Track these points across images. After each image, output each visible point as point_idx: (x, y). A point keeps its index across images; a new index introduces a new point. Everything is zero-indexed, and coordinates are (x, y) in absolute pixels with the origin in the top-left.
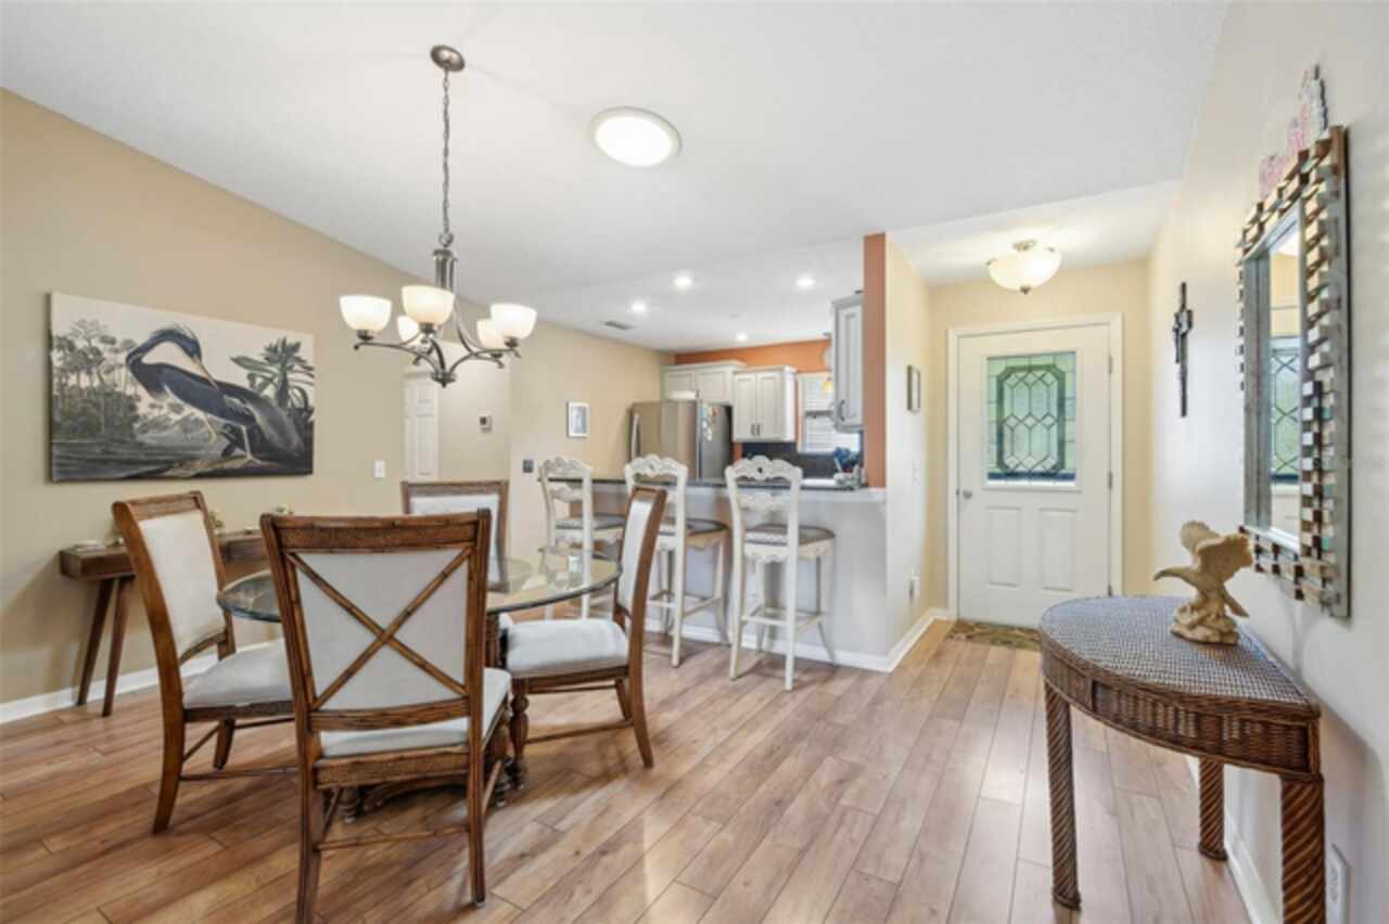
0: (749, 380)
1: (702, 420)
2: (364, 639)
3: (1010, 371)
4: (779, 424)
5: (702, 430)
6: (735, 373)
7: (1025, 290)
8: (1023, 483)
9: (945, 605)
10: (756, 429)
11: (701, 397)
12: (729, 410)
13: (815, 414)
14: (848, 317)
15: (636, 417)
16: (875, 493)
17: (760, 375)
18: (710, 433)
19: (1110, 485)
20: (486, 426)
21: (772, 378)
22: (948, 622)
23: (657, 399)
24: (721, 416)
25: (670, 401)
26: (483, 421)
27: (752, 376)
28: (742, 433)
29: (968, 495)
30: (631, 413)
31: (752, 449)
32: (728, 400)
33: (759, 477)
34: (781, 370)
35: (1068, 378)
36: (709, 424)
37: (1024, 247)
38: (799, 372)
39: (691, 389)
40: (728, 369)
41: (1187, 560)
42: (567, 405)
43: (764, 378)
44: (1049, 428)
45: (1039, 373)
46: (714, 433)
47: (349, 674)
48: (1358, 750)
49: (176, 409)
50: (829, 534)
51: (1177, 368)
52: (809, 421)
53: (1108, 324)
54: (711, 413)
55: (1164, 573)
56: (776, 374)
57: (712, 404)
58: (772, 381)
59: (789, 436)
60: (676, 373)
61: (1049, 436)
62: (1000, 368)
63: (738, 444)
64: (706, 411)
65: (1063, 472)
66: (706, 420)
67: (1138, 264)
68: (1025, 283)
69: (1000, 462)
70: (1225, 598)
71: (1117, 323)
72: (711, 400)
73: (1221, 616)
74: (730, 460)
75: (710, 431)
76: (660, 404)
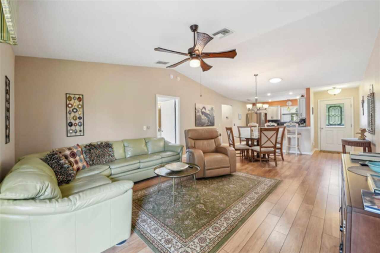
2: (267, 139)
3: (330, 107)
4: (277, 116)
7: (335, 95)
8: (334, 126)
9: (318, 148)
10: (272, 117)
12: (266, 114)
13: (284, 114)
14: (302, 100)
16: (309, 128)
17: (273, 107)
18: (263, 118)
19: (351, 126)
21: (276, 108)
22: (318, 151)
26: (227, 117)
28: (269, 118)
29: (322, 129)
30: (247, 115)
31: (269, 121)
32: (267, 112)
33: (270, 125)
34: (278, 106)
35: (343, 108)
37: (334, 88)
38: (281, 106)
41: (360, 132)
44: (339, 117)
45: (337, 107)
47: (265, 143)
48: (375, 145)
49: (204, 117)
50: (301, 134)
51: (362, 108)
52: (283, 116)
53: (350, 99)
54: (263, 115)
55: (357, 133)
56: (277, 107)
57: (263, 113)
59: (279, 119)
61: (339, 118)
62: (329, 106)
63: (267, 120)
65: (342, 124)
67: (357, 89)
68: (335, 93)
69: (329, 123)
70: (364, 135)
71: (352, 98)
73: (364, 137)
74: (266, 122)
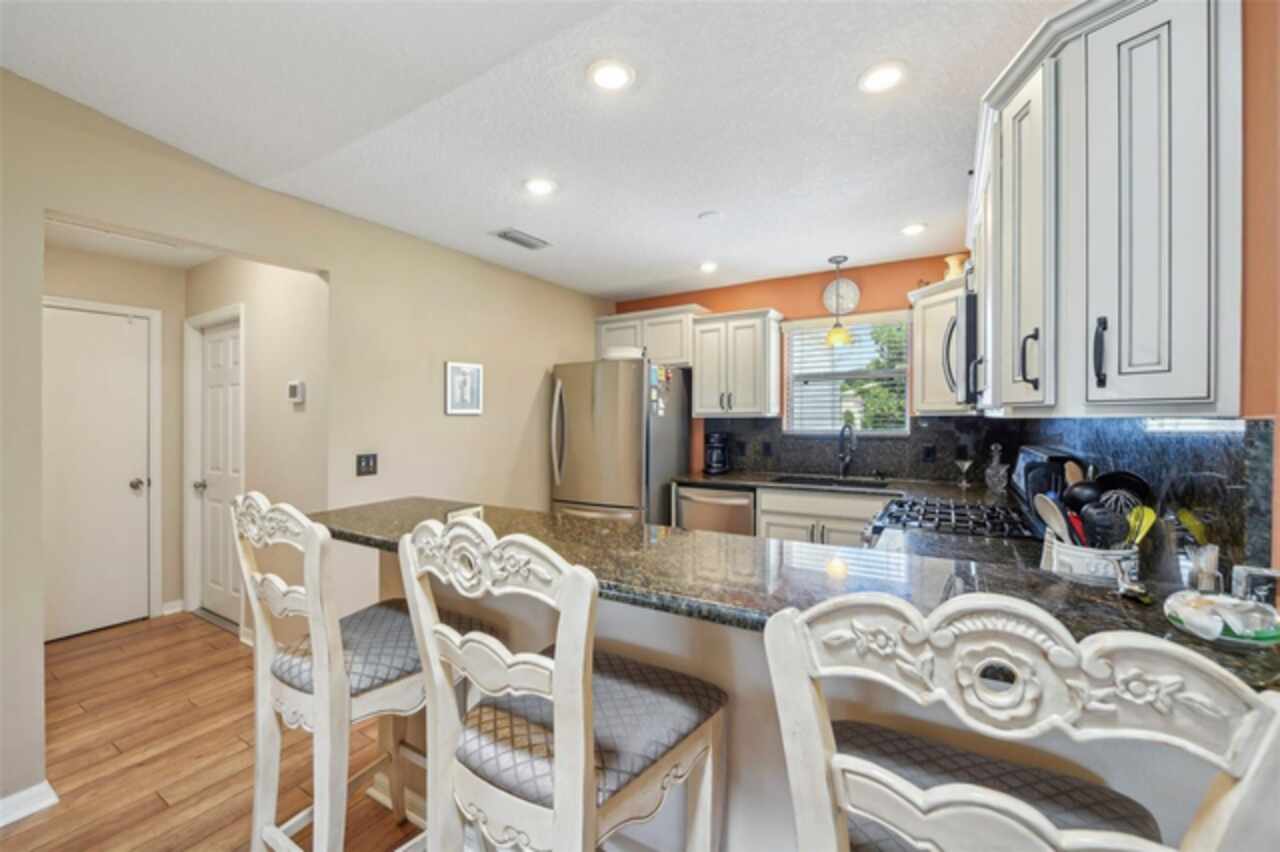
0: (717, 330)
1: (651, 387)
4: (759, 392)
5: (651, 401)
6: (696, 321)
10: (726, 399)
11: (648, 356)
12: (687, 374)
13: (806, 379)
15: (559, 384)
17: (733, 324)
18: (661, 406)
20: (297, 399)
21: (751, 327)
23: (590, 357)
24: (677, 381)
25: (604, 360)
26: (293, 391)
27: (721, 325)
28: (705, 406)
30: (552, 379)
32: (688, 360)
34: (765, 315)
36: (659, 394)
38: (785, 319)
39: (636, 345)
40: (687, 316)
42: (445, 365)
43: (737, 328)
46: (667, 405)
52: (798, 389)
54: (663, 378)
56: (757, 322)
57: (664, 366)
58: (750, 331)
59: (773, 411)
60: (614, 325)
63: (698, 419)
64: (656, 374)
66: (656, 387)
72: (664, 362)
75: (661, 404)
76: (593, 366)
